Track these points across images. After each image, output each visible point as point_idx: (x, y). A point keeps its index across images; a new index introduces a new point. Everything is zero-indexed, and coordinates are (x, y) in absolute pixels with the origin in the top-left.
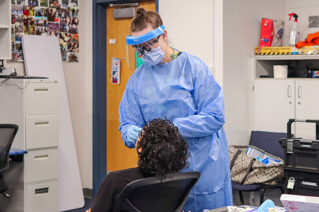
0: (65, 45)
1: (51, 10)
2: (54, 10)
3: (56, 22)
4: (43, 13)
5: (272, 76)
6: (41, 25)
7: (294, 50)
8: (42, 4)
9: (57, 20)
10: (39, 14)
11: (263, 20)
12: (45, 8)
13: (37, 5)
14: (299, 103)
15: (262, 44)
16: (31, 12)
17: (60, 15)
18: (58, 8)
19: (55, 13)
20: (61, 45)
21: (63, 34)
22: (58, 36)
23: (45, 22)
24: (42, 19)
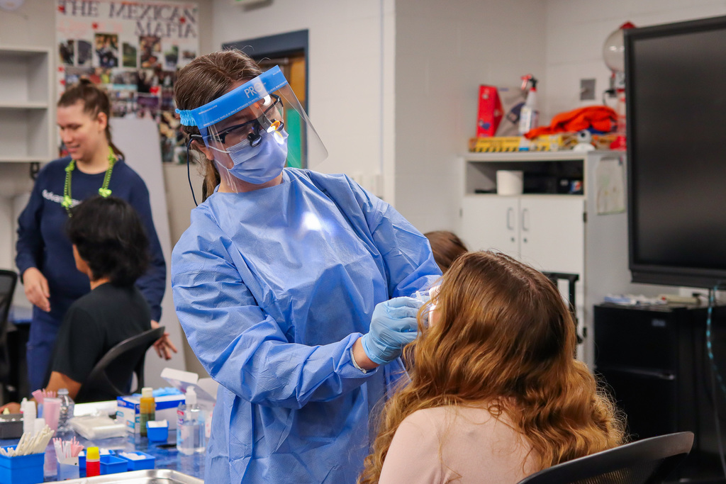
0: (172, 135)
1: (144, 75)
2: (150, 73)
3: (152, 95)
4: (127, 79)
5: (494, 191)
6: (125, 100)
7: (524, 143)
8: (126, 64)
9: (156, 91)
10: (120, 81)
11: (483, 88)
12: (132, 70)
13: (116, 65)
14: (525, 240)
15: (481, 131)
16: (105, 78)
17: (161, 82)
18: (158, 70)
19: (152, 79)
20: (163, 136)
21: (167, 115)
22: (158, 119)
23: (132, 94)
24: (128, 90)
